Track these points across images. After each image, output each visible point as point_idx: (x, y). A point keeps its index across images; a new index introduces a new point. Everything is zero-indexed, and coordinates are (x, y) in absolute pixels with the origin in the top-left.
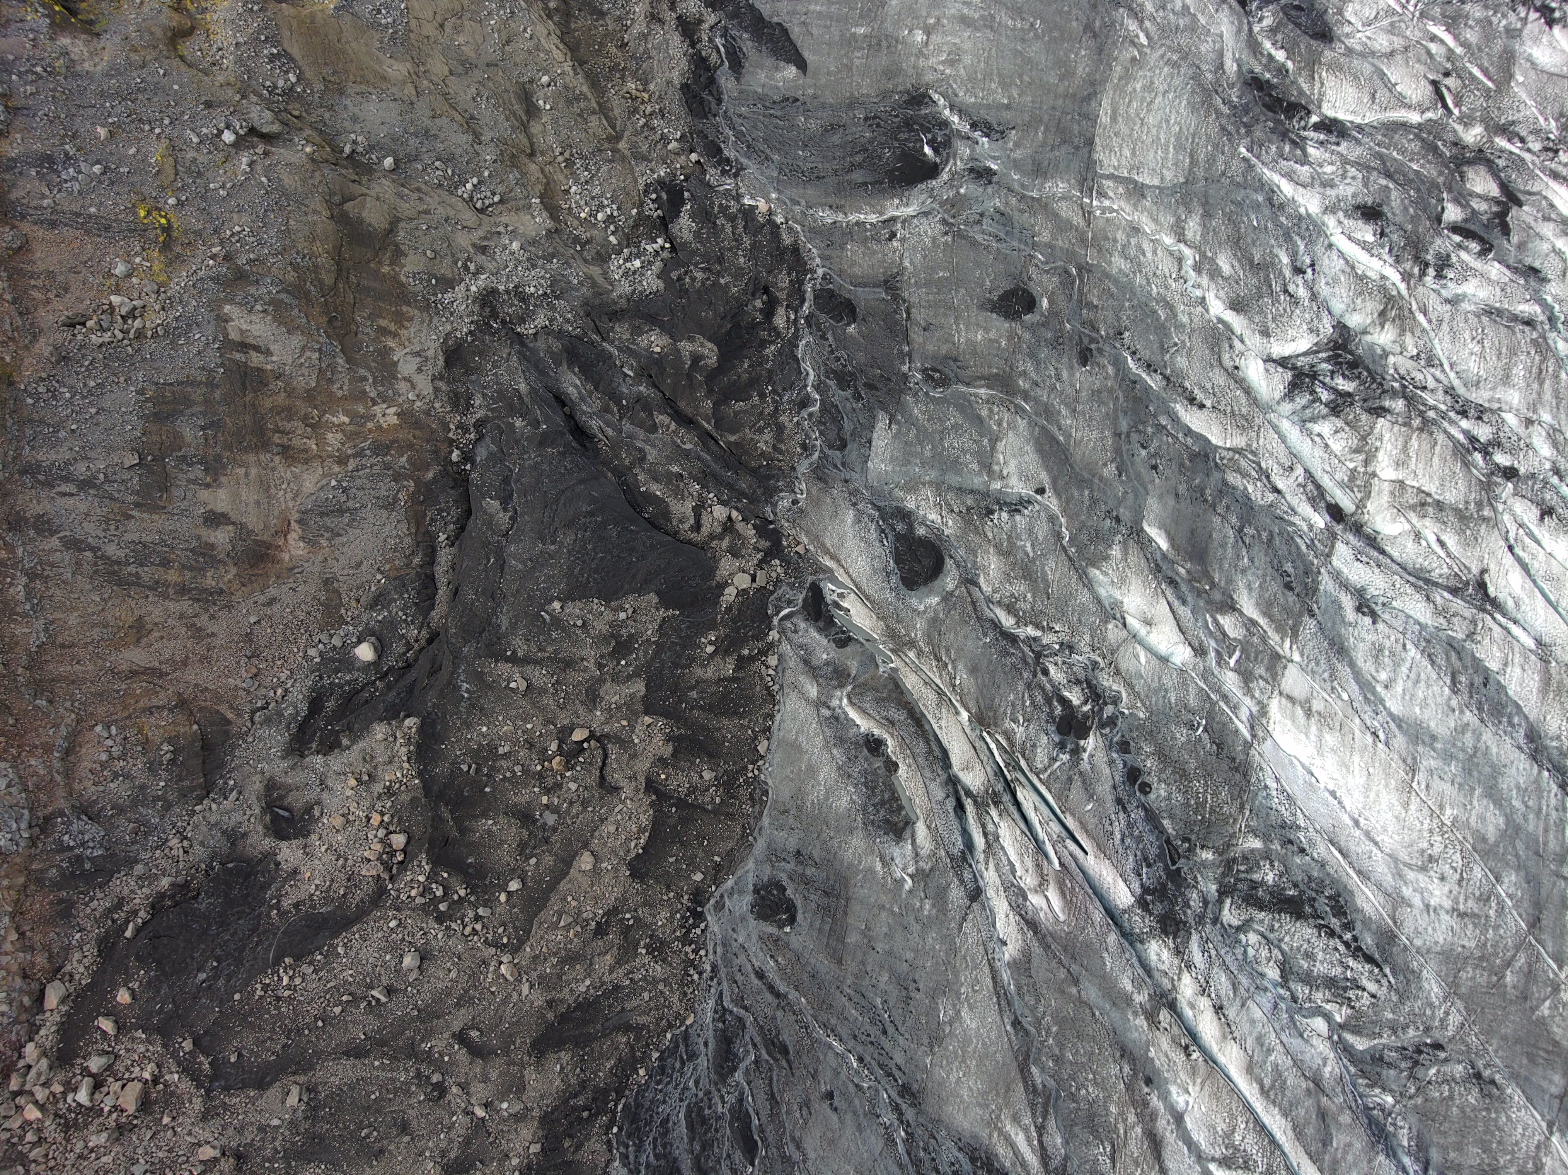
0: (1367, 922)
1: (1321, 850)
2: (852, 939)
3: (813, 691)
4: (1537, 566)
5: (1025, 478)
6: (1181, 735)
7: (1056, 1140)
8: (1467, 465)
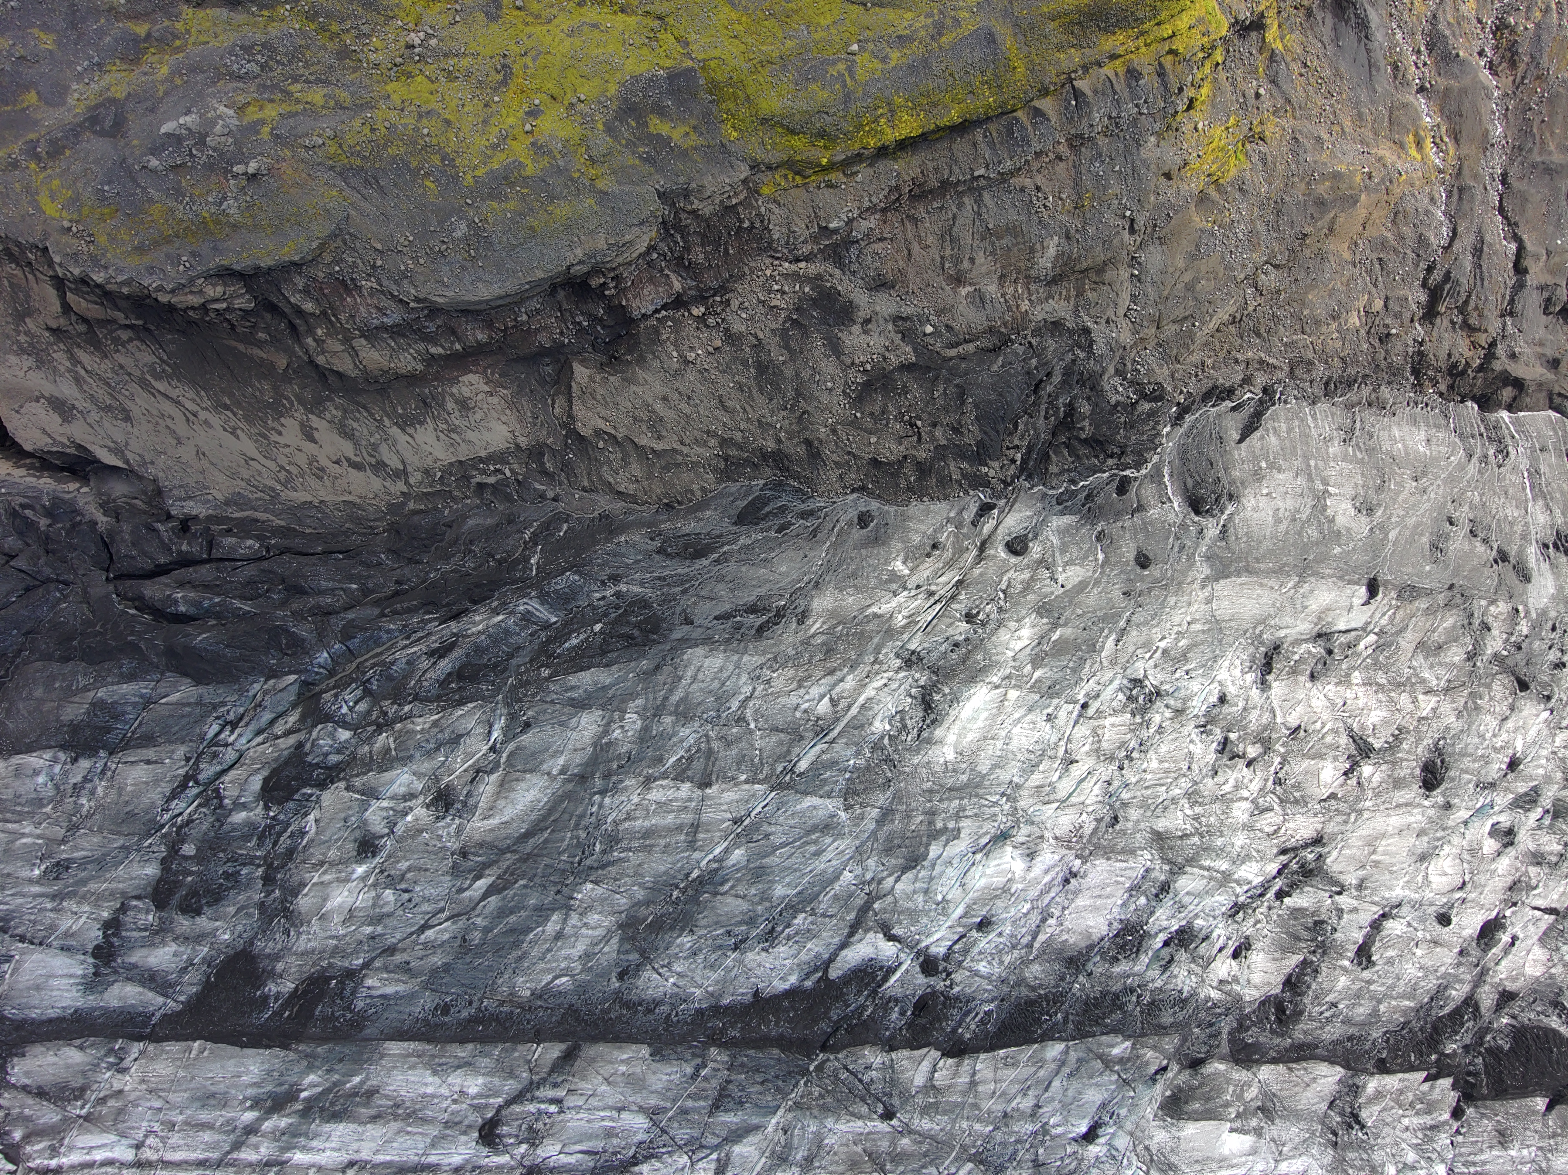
0: (931, 733)
1: (953, 713)
2: (863, 552)
3: (952, 515)
4: (1084, 784)
5: (1067, 579)
6: (980, 657)
7: (819, 640)
8: (1119, 748)
